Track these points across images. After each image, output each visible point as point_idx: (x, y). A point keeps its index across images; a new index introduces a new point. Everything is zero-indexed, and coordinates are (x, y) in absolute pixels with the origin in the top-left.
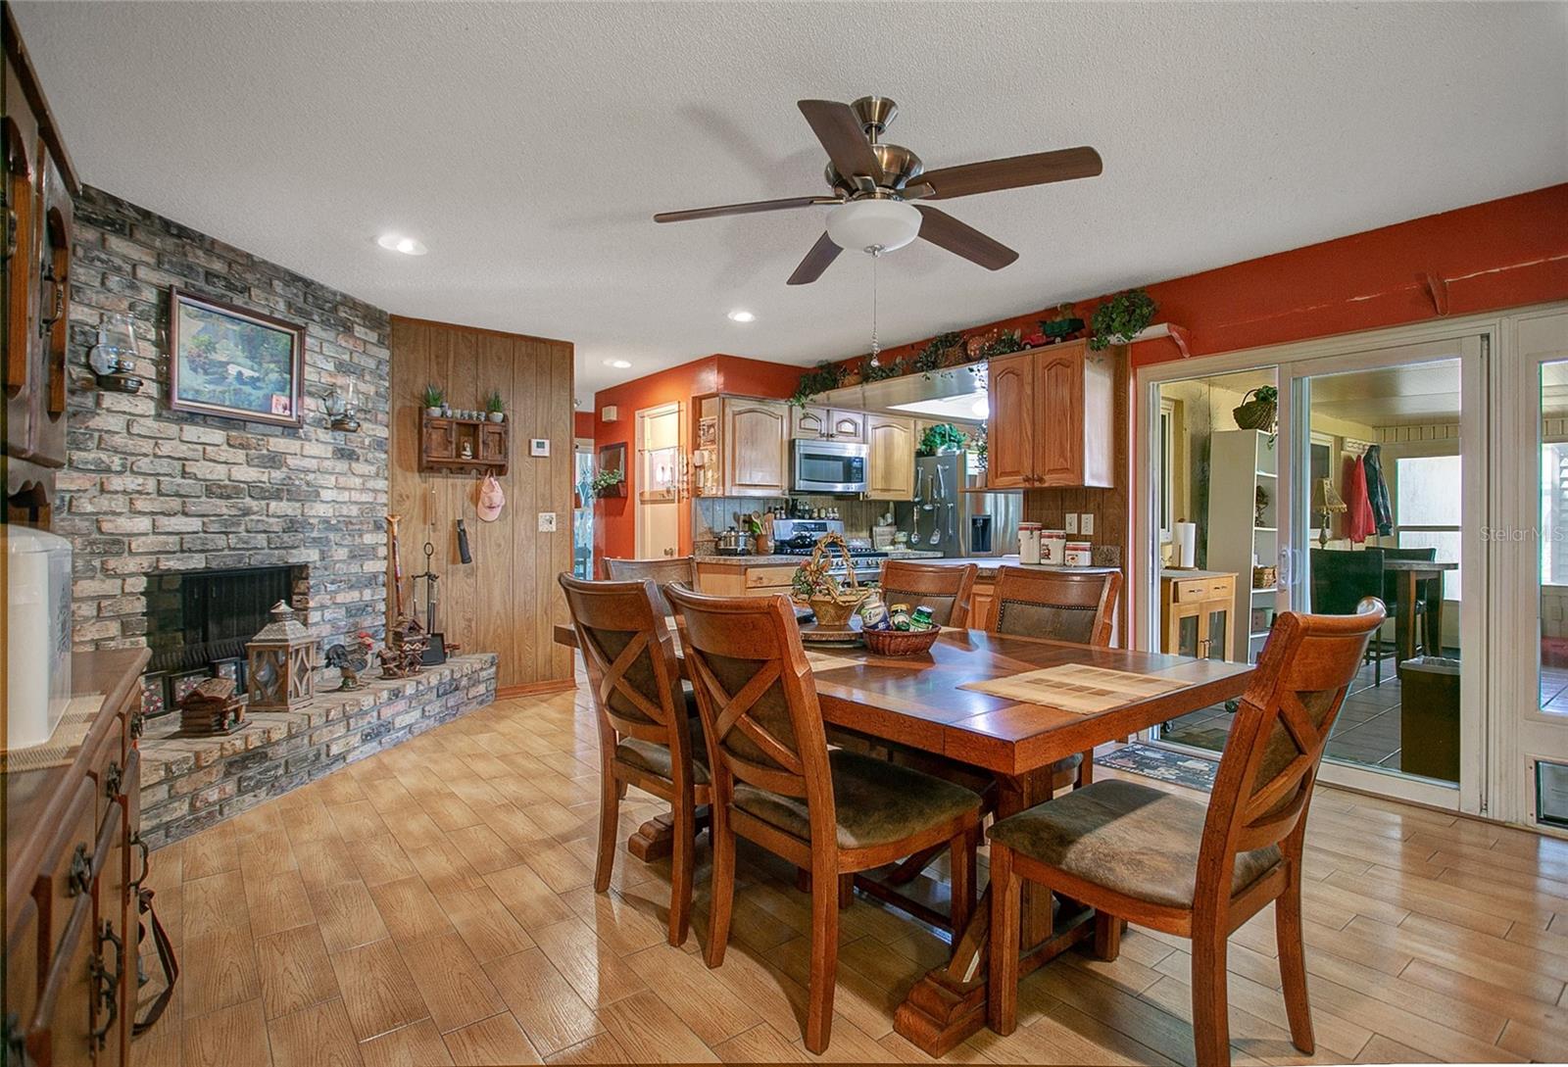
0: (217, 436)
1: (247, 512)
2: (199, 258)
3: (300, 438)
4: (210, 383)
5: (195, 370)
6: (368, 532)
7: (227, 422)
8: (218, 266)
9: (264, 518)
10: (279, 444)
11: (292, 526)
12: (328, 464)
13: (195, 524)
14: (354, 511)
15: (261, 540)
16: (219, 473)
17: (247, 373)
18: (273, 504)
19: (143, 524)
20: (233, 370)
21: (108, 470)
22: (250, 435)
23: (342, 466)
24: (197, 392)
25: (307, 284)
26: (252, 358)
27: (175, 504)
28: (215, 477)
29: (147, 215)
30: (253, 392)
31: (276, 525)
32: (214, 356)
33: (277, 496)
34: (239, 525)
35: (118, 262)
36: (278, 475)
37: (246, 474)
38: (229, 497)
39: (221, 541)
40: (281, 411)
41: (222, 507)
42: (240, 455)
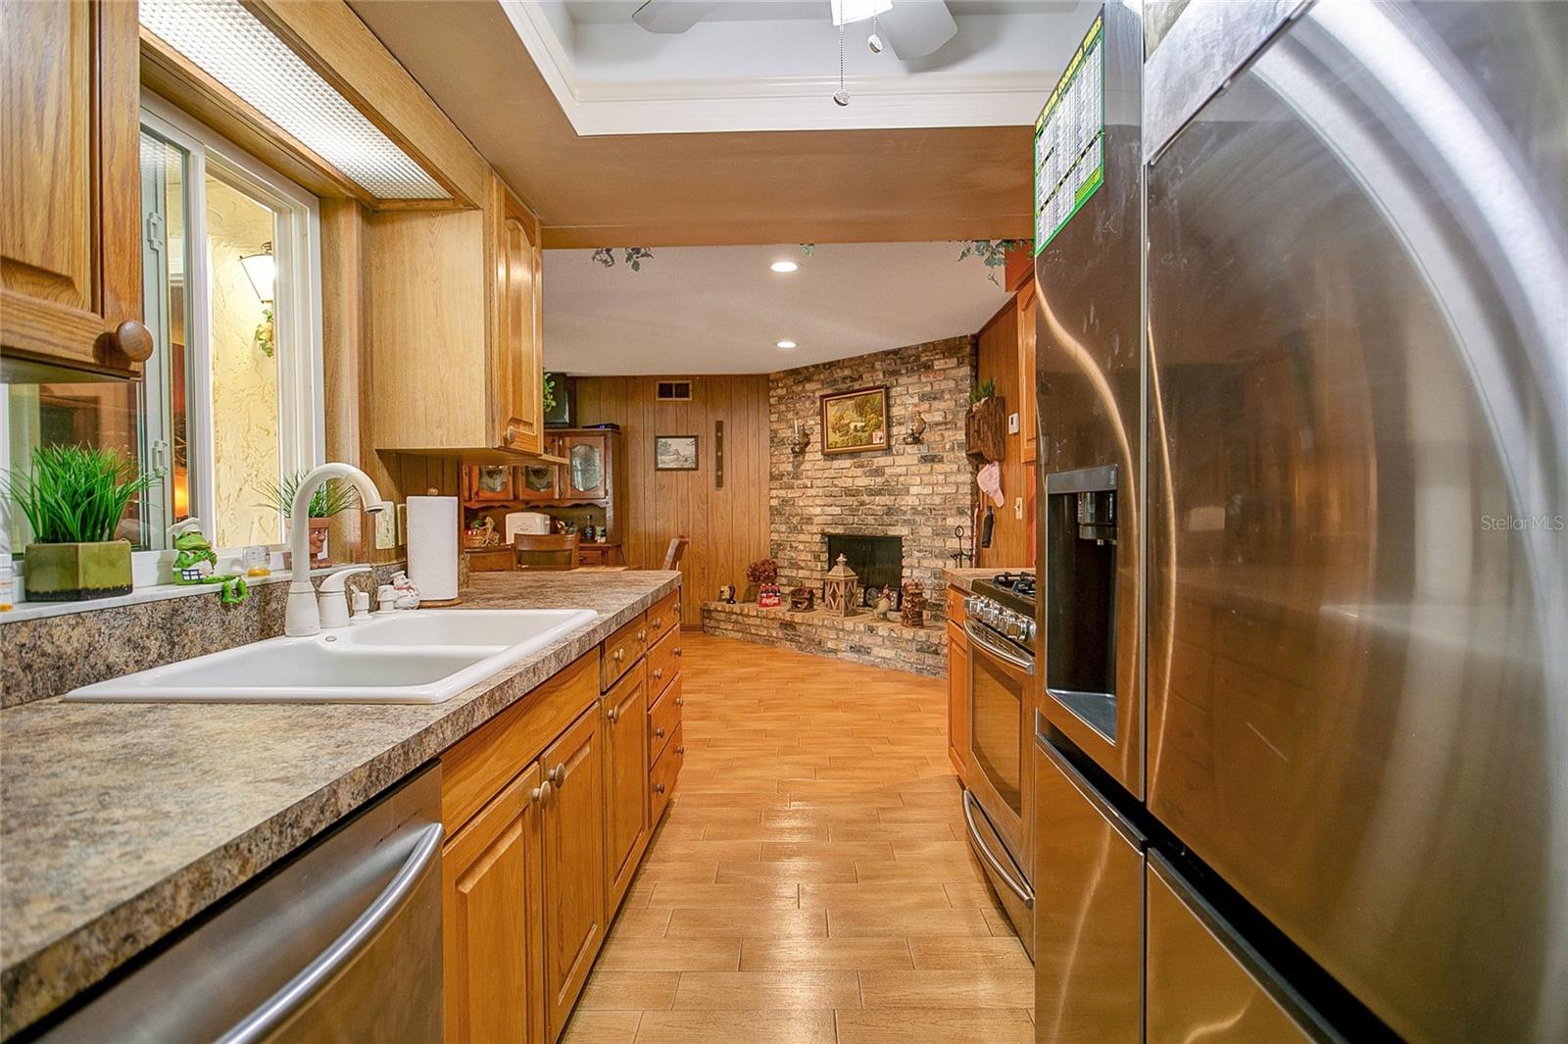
0: (847, 463)
1: (862, 504)
2: (839, 374)
3: (894, 455)
4: (841, 436)
5: (835, 432)
6: (952, 516)
7: (852, 454)
8: (847, 372)
9: (874, 507)
10: (881, 461)
11: (890, 511)
12: (914, 469)
13: (838, 510)
14: (937, 500)
15: (871, 520)
16: (849, 483)
17: (859, 425)
18: (877, 498)
19: (818, 510)
20: (852, 426)
21: (807, 487)
22: (864, 459)
23: (925, 468)
24: (836, 443)
25: (895, 352)
26: (861, 415)
27: (830, 500)
28: (847, 485)
29: (816, 366)
30: (863, 434)
31: (879, 510)
32: (843, 422)
33: (879, 492)
34: (859, 510)
35: (808, 394)
36: (879, 480)
37: (863, 482)
38: (854, 496)
39: (850, 519)
40: (878, 441)
41: (850, 501)
42: (859, 471)
